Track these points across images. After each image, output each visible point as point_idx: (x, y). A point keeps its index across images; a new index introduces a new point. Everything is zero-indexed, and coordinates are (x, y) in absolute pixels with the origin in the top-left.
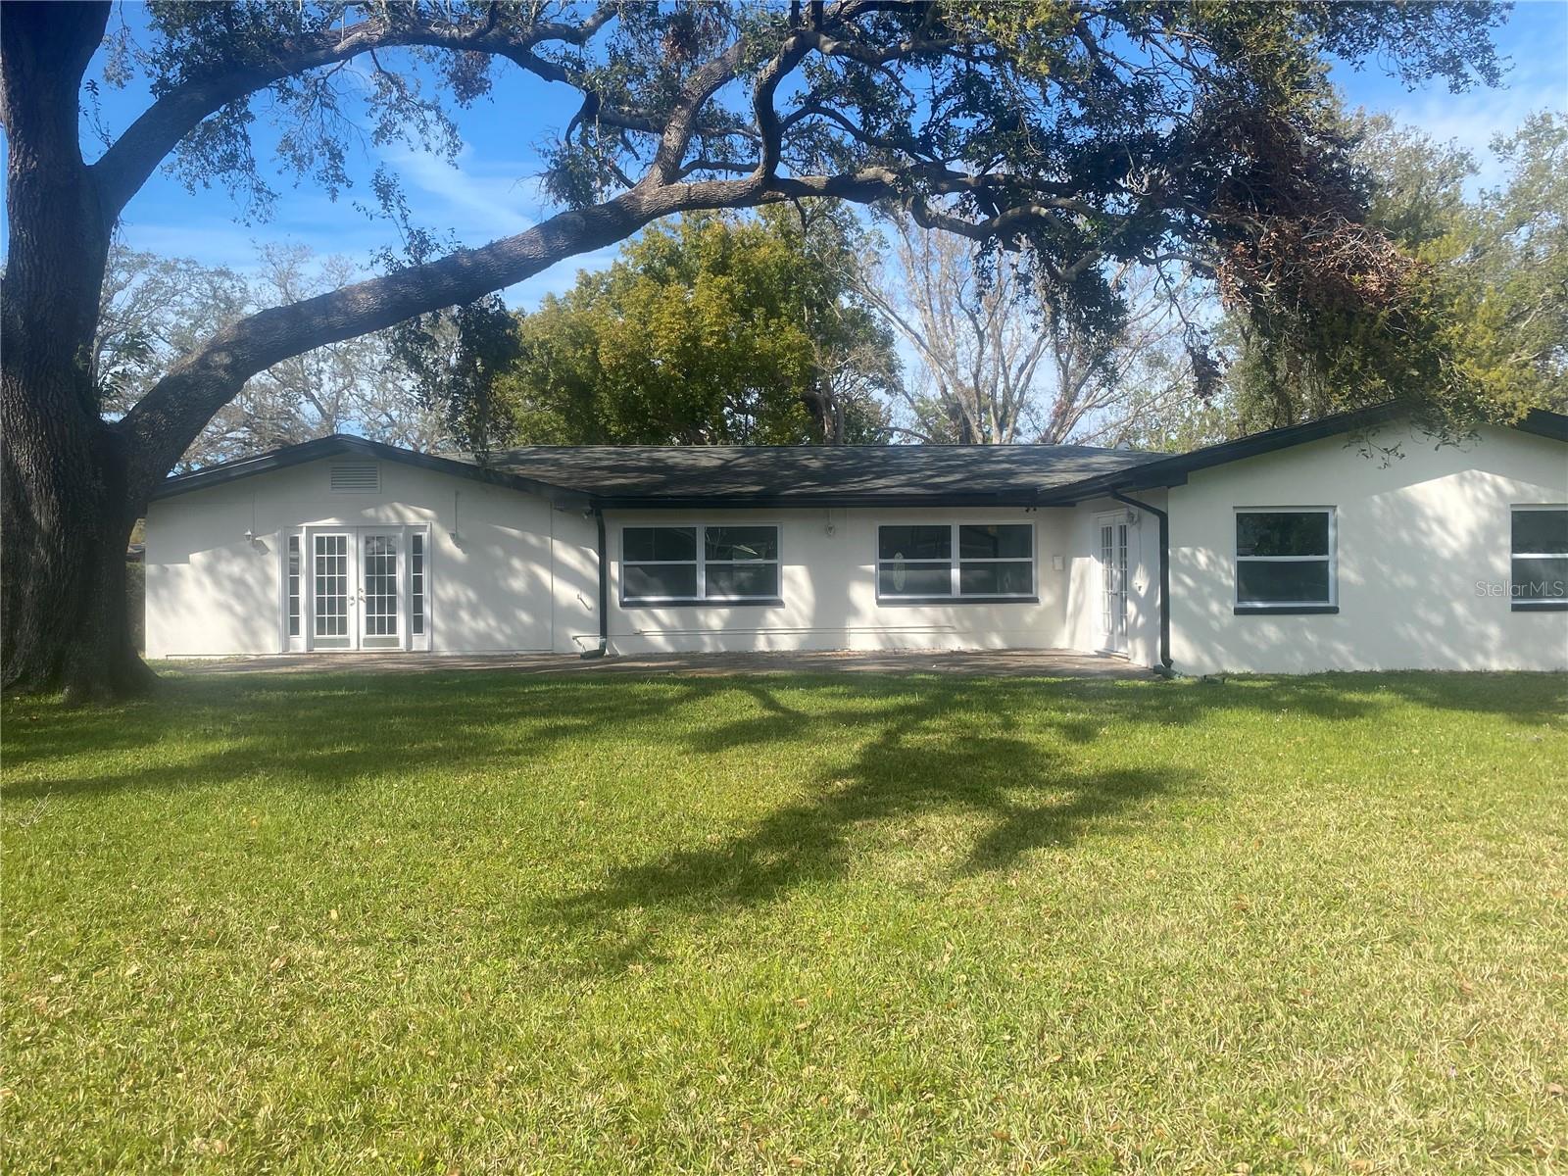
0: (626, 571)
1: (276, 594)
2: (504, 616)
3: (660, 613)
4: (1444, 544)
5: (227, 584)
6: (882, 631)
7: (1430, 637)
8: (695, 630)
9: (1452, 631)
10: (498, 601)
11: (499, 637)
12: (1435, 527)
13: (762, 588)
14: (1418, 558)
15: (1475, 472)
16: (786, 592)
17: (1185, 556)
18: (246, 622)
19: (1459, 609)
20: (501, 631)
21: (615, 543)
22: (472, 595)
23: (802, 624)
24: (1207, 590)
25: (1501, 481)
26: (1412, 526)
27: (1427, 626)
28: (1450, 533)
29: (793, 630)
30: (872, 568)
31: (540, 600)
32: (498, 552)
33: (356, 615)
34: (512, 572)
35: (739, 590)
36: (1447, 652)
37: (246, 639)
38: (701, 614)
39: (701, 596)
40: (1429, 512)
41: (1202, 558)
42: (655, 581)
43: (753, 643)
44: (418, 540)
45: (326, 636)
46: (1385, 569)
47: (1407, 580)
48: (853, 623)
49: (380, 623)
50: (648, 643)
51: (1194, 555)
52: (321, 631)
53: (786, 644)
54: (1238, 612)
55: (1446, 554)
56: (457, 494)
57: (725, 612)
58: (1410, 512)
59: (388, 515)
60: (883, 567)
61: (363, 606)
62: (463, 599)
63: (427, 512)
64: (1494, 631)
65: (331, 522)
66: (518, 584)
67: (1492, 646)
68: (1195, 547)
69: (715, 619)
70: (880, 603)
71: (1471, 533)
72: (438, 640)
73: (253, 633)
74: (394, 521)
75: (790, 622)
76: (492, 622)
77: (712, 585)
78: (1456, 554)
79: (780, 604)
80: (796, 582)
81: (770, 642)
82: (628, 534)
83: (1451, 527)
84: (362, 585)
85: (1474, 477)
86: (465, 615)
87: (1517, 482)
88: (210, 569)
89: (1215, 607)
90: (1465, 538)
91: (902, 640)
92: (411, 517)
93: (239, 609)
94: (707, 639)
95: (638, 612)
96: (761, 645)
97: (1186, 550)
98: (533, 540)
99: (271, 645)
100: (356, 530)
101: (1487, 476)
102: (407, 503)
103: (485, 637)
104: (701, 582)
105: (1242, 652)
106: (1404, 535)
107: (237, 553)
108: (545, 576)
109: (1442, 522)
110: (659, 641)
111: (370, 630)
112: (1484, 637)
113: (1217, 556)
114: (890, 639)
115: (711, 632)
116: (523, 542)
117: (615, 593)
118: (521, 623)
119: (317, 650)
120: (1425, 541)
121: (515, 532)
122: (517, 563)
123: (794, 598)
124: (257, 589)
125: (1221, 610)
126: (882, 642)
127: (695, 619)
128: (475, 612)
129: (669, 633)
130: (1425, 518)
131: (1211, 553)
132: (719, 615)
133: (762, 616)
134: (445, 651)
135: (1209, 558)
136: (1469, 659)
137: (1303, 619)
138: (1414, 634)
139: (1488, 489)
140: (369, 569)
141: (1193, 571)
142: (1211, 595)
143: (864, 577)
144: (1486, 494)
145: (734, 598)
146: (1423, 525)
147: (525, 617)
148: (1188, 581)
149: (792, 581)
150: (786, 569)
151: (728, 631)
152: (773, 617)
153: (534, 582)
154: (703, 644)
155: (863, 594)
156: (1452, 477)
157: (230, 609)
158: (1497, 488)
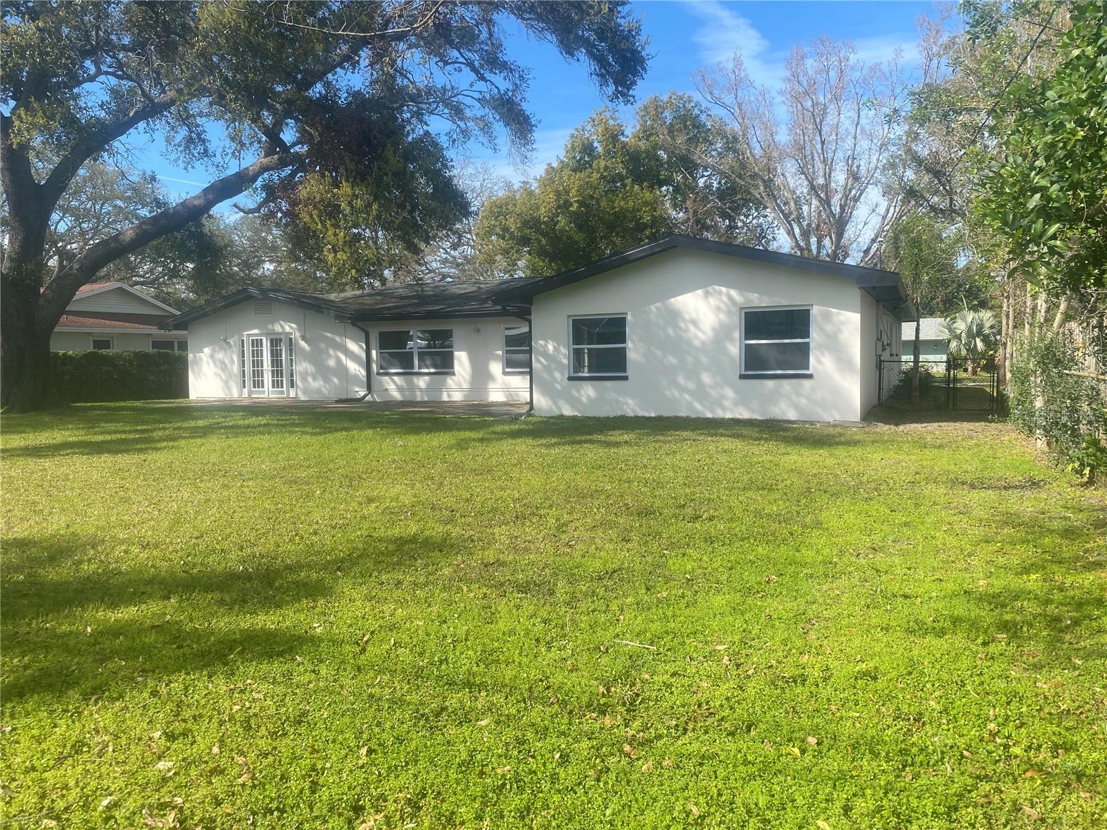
0: (380, 354)
1: (235, 368)
2: (327, 380)
3: (396, 378)
4: (696, 337)
5: (218, 363)
6: (507, 390)
7: (687, 396)
8: (412, 388)
9: (700, 393)
10: (323, 371)
11: (324, 390)
12: (692, 328)
13: (444, 364)
14: (679, 345)
15: (717, 287)
16: (457, 367)
17: (541, 346)
18: (226, 382)
19: (706, 378)
20: (325, 387)
21: (374, 340)
22: (314, 370)
23: (465, 386)
24: (553, 366)
25: (733, 293)
26: (675, 326)
27: (683, 389)
28: (700, 330)
29: (461, 389)
30: (500, 352)
31: (342, 371)
32: (323, 346)
33: (268, 378)
34: (329, 356)
35: (435, 366)
36: (698, 406)
37: (227, 391)
38: (415, 379)
39: (416, 370)
40: (687, 317)
41: (550, 347)
42: (395, 361)
43: (441, 397)
44: (291, 339)
45: (257, 389)
46: (659, 353)
47: (672, 360)
48: (491, 385)
49: (277, 384)
50: (391, 396)
51: (546, 345)
52: (254, 387)
53: (457, 397)
54: (570, 379)
55: (697, 343)
56: (304, 315)
57: (427, 378)
58: (674, 316)
59: (278, 328)
60: (507, 352)
61: (270, 374)
62: (309, 371)
63: (293, 325)
64: (729, 393)
65: (256, 331)
66: (332, 363)
67: (727, 404)
68: (546, 339)
69: (422, 382)
70: (505, 373)
71: (714, 329)
72: (300, 393)
73: (229, 388)
74: (280, 330)
75: (459, 384)
76: (321, 383)
77: (422, 364)
78: (704, 343)
79: (453, 374)
80: (462, 360)
81: (449, 396)
82: (381, 334)
83: (701, 326)
84: (270, 364)
85: (715, 291)
86: (310, 379)
87: (745, 293)
88: (212, 356)
89: (557, 375)
90: (710, 333)
91: (517, 396)
92: (288, 329)
93: (223, 376)
94: (418, 393)
95: (386, 378)
96: (445, 398)
97: (541, 342)
98: (338, 339)
99: (235, 394)
100: (266, 335)
101: (724, 289)
102: (286, 321)
103: (319, 391)
104: (416, 362)
105: (574, 402)
106: (670, 331)
107: (221, 348)
108: (343, 357)
109: (695, 323)
110: (397, 396)
111: (273, 387)
112: (723, 397)
113: (559, 346)
114: (511, 395)
115: (420, 389)
116: (334, 340)
117: (374, 367)
118: (334, 383)
119: (253, 396)
120: (684, 335)
121: (329, 335)
122: (331, 352)
123: (461, 371)
124: (229, 365)
125: (560, 377)
126: (507, 397)
127: (413, 382)
128: (314, 379)
129: (400, 389)
130: (683, 319)
131: (555, 344)
132: (424, 380)
133: (445, 380)
134: (303, 398)
135: (554, 346)
136: (712, 411)
137: (609, 384)
138: (676, 394)
139: (725, 299)
140: (272, 356)
141: (545, 354)
142: (556, 369)
143: (496, 358)
144: (724, 303)
145: (432, 370)
146: (682, 325)
147: (336, 380)
148: (543, 360)
149: (460, 361)
150: (456, 354)
151: (429, 389)
152: (450, 381)
153: (338, 360)
154: (416, 395)
155: (496, 368)
156: (700, 292)
157: (220, 376)
158: (730, 298)
